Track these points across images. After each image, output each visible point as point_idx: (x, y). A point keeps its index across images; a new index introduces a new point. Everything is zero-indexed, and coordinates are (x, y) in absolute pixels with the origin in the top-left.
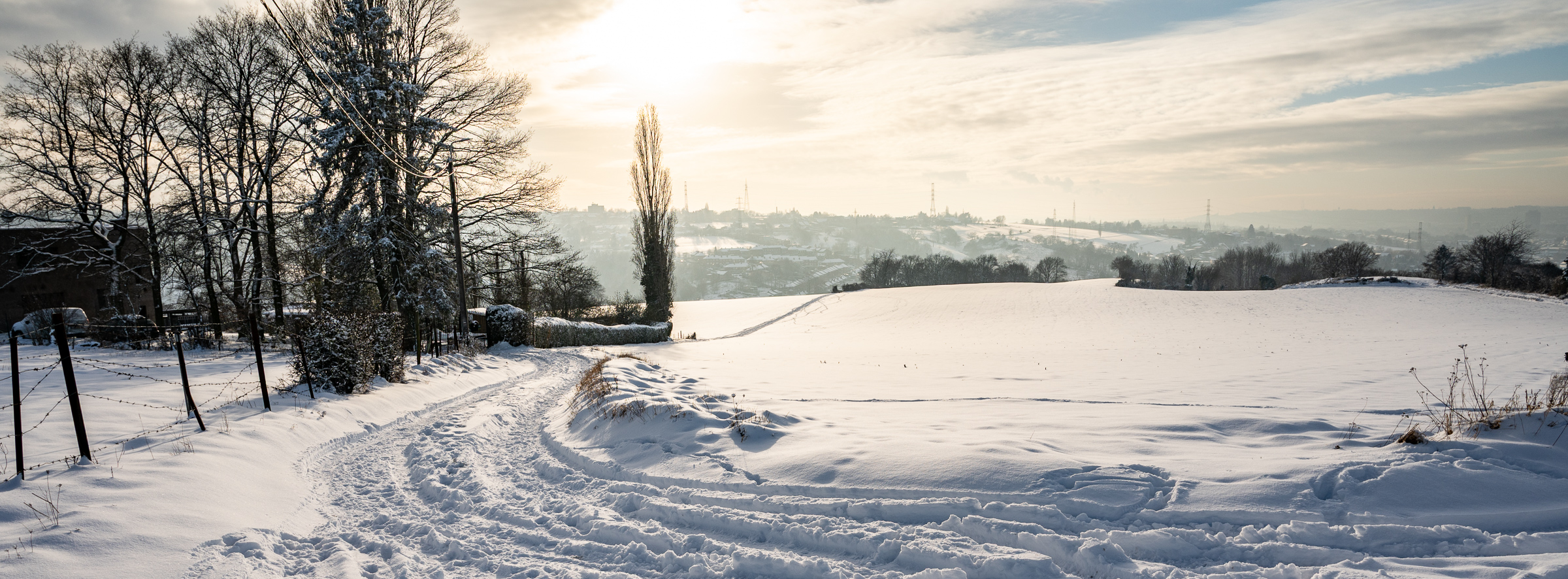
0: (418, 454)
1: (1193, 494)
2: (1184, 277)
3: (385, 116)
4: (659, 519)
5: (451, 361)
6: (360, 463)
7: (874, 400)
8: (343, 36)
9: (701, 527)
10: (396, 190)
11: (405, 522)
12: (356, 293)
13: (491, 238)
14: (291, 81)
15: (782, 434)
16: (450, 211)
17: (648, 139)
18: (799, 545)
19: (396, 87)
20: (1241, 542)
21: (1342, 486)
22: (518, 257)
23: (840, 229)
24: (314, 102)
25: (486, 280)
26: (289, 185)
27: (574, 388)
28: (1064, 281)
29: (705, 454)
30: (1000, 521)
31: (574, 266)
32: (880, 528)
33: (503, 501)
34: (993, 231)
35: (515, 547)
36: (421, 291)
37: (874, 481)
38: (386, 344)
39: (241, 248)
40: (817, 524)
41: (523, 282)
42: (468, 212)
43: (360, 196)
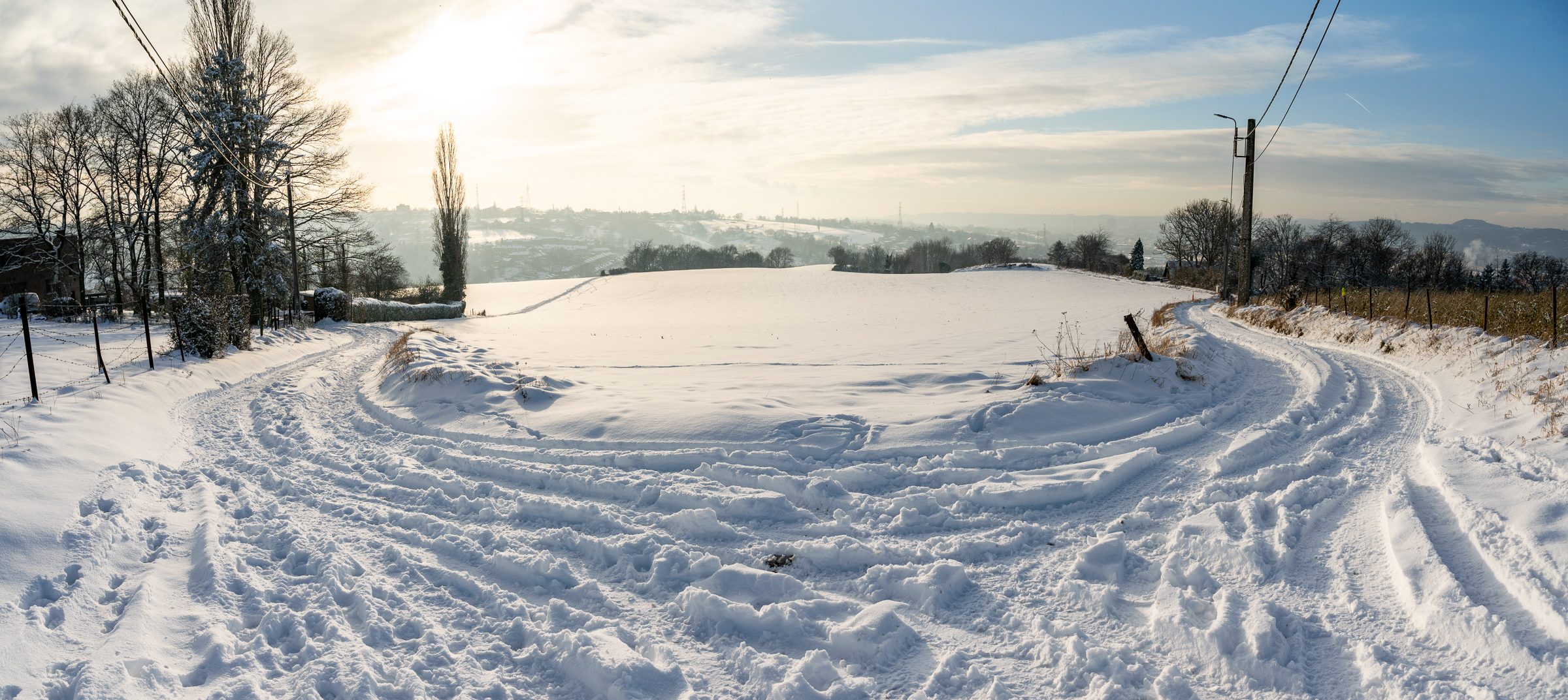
0: (260, 408)
1: (883, 435)
2: (884, 263)
3: (240, 141)
4: (454, 468)
5: (286, 333)
6: (217, 413)
7: (637, 367)
8: (211, 83)
9: (490, 476)
10: (247, 198)
11: (249, 463)
12: (216, 280)
13: (319, 234)
14: (174, 121)
15: (558, 396)
16: (287, 214)
17: (446, 150)
18: (574, 491)
19: (249, 118)
20: (918, 470)
21: (989, 421)
22: (340, 249)
23: (607, 223)
24: (190, 135)
25: (315, 268)
26: (170, 199)
27: (384, 356)
28: (790, 266)
29: (493, 413)
30: (743, 466)
31: (385, 255)
32: (643, 476)
33: (326, 449)
34: (734, 225)
35: (335, 488)
36: (264, 277)
37: (637, 435)
38: (237, 319)
39: (137, 247)
40: (588, 473)
41: (344, 269)
42: (301, 213)
43: (220, 204)
